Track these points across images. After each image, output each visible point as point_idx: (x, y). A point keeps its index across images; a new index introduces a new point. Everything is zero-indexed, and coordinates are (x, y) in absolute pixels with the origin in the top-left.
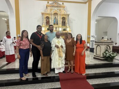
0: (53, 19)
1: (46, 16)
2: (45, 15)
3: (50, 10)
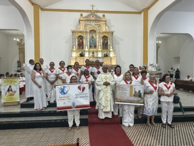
1: (78, 35)
2: (76, 33)
3: (84, 26)
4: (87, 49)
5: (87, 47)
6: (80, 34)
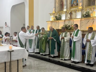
4: (65, 10)
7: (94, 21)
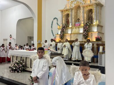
0: (73, 17)
1: (65, 14)
2: (64, 12)
3: (70, 3)
4: (70, 26)
5: (70, 24)
6: (67, 13)
7: (92, 35)
